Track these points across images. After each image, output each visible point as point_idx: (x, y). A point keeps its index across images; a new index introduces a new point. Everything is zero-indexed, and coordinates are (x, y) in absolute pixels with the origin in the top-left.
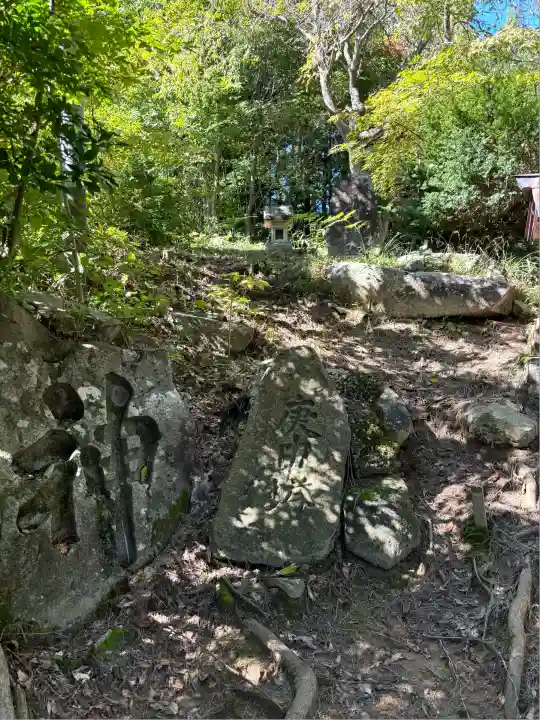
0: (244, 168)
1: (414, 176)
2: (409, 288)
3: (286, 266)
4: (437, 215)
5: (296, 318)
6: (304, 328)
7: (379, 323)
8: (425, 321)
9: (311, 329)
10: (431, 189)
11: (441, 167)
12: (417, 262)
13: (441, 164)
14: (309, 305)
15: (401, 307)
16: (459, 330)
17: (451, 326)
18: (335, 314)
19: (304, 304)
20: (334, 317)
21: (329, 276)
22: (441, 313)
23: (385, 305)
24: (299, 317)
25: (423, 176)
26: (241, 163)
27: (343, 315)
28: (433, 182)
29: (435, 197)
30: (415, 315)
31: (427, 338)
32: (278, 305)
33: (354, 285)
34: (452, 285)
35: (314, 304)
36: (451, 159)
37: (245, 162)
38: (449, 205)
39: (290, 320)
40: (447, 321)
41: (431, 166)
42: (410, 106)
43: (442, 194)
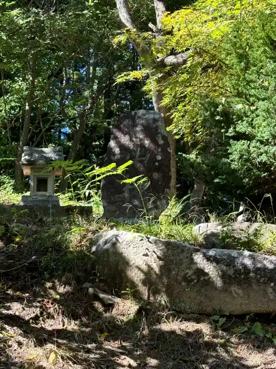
0: (20, 91)
1: (218, 118)
2: (201, 272)
3: (36, 232)
4: (249, 170)
5: (38, 311)
6: (50, 325)
7: (159, 321)
8: (224, 320)
9: (60, 327)
10: (239, 137)
11: (253, 108)
12: (213, 234)
13: (253, 104)
14: (61, 290)
15: (191, 298)
16: (269, 336)
17: (258, 327)
18: (98, 305)
19: (54, 288)
20: (96, 310)
21: (94, 249)
22: (245, 309)
23: (169, 294)
24: (43, 309)
25: (228, 118)
26: (16, 86)
27: (109, 306)
28: (242, 127)
29: (245, 147)
30: (209, 310)
31: (224, 346)
32: (15, 290)
33: (126, 263)
34: (259, 269)
35: (68, 288)
36: (263, 100)
37: (20, 84)
38: (264, 158)
39: (28, 314)
40: (253, 321)
41: (240, 106)
42: (218, 30)
43: (253, 143)
